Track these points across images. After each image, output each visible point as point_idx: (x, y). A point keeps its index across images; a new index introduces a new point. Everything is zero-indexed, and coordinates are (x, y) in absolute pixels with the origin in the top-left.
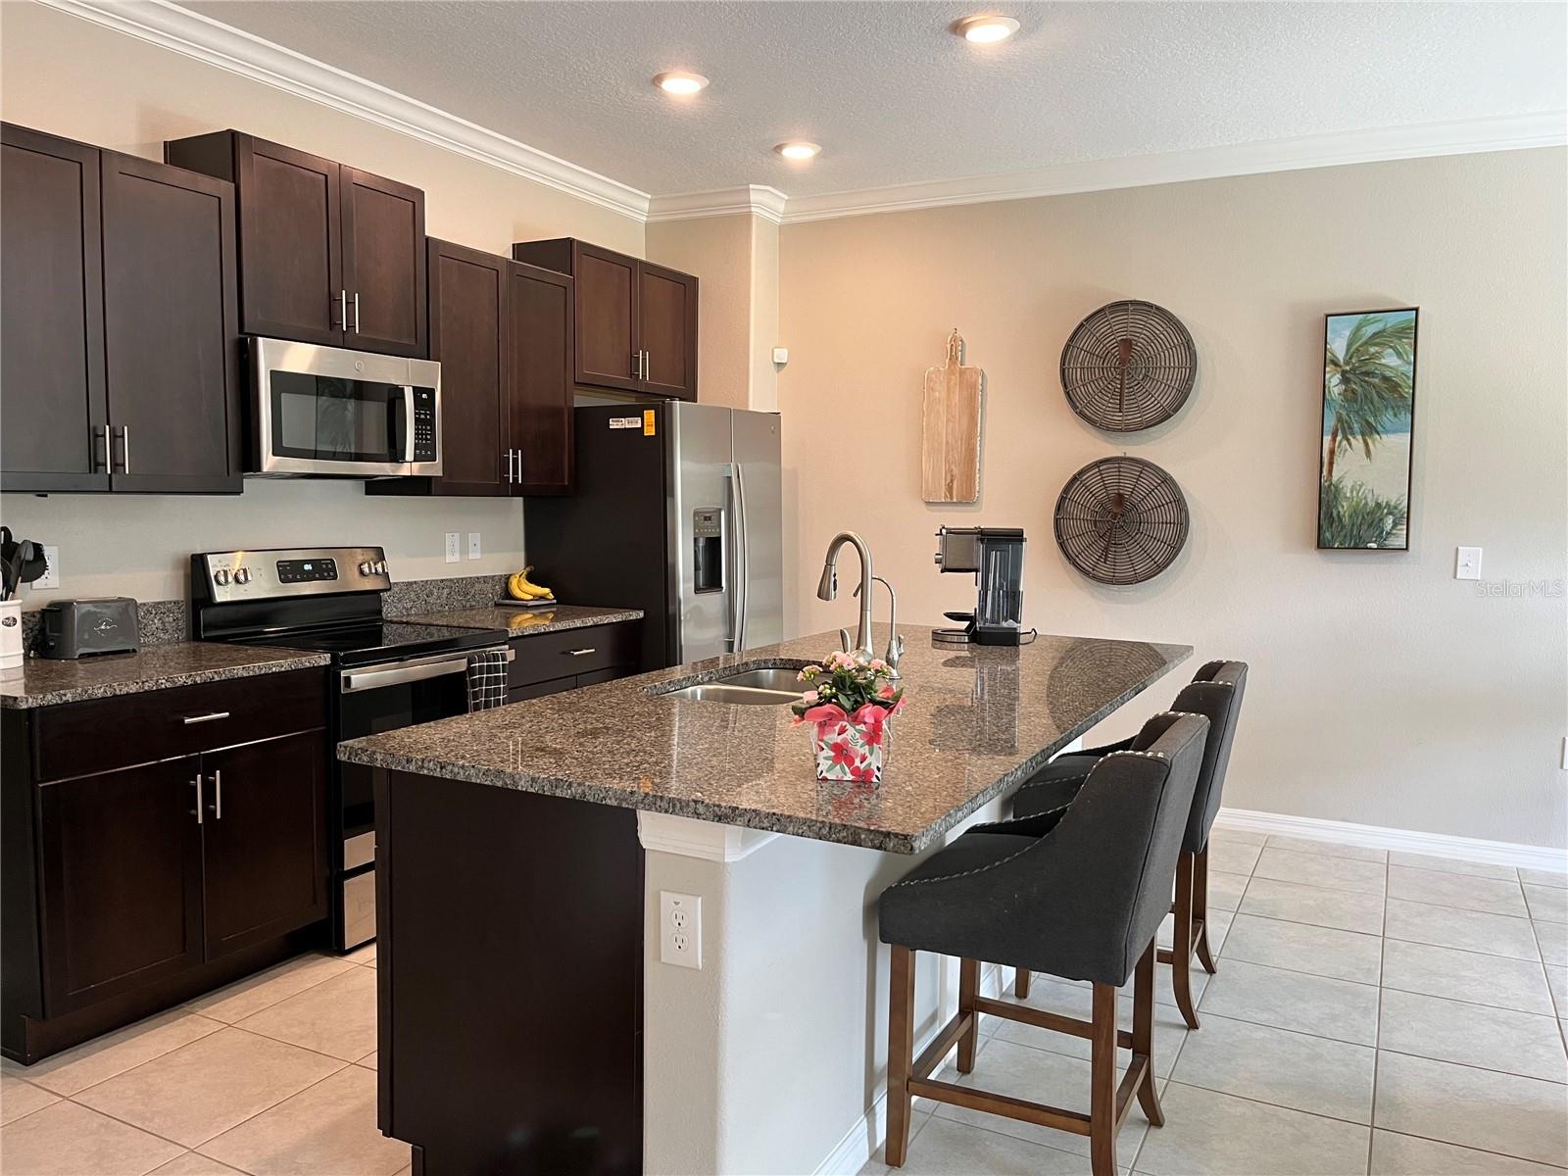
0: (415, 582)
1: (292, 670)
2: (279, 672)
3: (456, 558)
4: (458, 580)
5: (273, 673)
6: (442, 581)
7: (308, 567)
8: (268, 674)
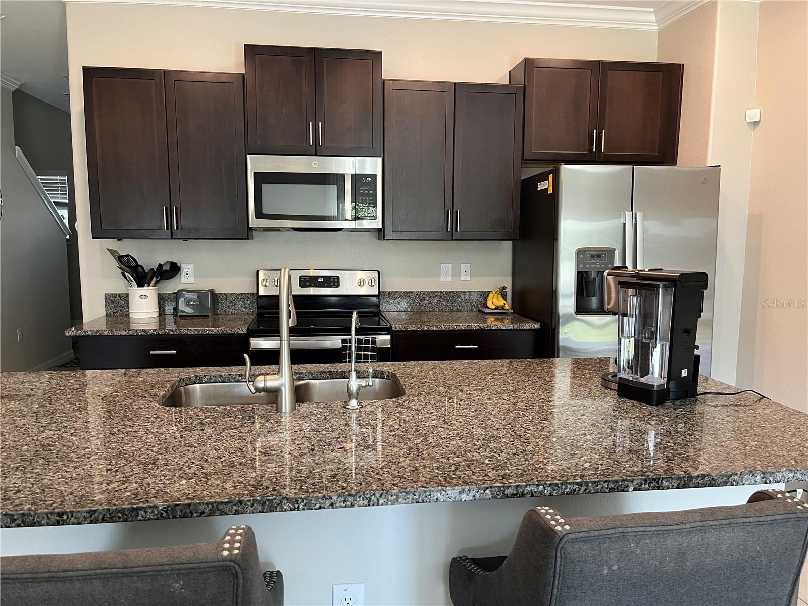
0: (411, 292)
1: (220, 334)
2: (211, 334)
3: (450, 279)
4: (446, 293)
5: (207, 334)
6: (433, 292)
7: (320, 280)
8: (203, 334)
